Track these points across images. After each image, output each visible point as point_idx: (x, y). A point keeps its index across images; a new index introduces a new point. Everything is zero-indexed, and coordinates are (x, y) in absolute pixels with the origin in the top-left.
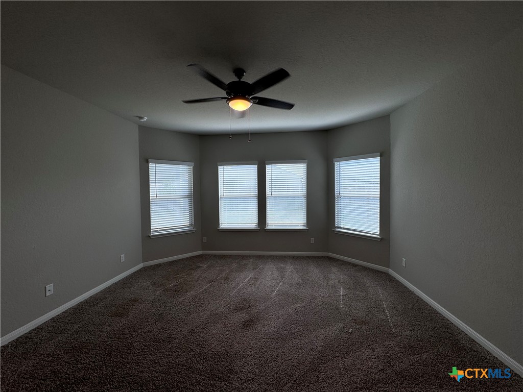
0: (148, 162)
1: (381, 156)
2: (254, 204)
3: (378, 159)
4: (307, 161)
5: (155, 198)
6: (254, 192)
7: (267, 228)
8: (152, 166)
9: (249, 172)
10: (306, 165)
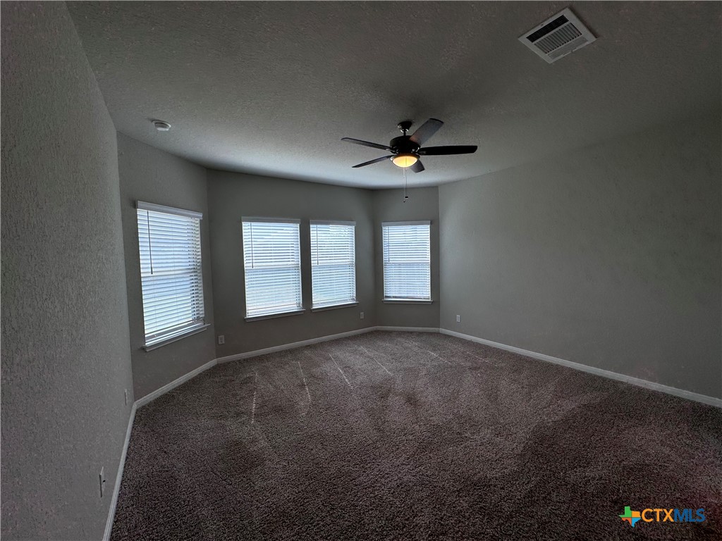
0: (135, 206)
1: (431, 224)
2: (296, 277)
3: (429, 226)
4: (355, 223)
5: (150, 275)
6: (296, 260)
7: (314, 308)
8: (141, 213)
9: (287, 233)
10: (353, 227)
